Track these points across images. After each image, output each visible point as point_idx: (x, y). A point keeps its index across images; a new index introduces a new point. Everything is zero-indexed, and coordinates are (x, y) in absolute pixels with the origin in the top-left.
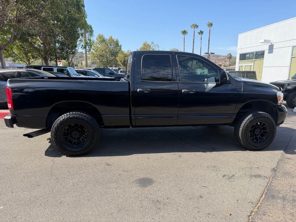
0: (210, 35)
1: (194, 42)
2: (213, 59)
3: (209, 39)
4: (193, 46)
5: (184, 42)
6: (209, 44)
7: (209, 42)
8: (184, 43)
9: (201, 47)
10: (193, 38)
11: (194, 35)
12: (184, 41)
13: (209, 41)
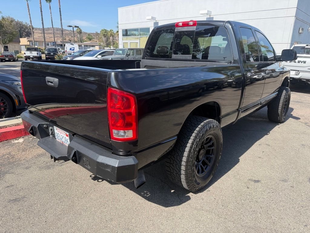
0: (60, 4)
1: (41, 11)
2: (57, 33)
3: (60, 9)
4: (42, 15)
5: (29, 9)
6: (61, 15)
7: (60, 13)
8: (29, 11)
9: (52, 18)
10: (40, 6)
11: (41, 2)
12: (27, 8)
13: (60, 11)
